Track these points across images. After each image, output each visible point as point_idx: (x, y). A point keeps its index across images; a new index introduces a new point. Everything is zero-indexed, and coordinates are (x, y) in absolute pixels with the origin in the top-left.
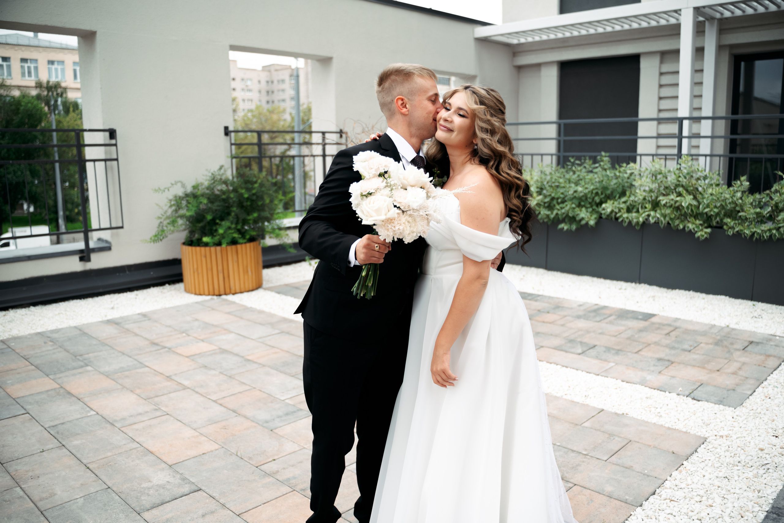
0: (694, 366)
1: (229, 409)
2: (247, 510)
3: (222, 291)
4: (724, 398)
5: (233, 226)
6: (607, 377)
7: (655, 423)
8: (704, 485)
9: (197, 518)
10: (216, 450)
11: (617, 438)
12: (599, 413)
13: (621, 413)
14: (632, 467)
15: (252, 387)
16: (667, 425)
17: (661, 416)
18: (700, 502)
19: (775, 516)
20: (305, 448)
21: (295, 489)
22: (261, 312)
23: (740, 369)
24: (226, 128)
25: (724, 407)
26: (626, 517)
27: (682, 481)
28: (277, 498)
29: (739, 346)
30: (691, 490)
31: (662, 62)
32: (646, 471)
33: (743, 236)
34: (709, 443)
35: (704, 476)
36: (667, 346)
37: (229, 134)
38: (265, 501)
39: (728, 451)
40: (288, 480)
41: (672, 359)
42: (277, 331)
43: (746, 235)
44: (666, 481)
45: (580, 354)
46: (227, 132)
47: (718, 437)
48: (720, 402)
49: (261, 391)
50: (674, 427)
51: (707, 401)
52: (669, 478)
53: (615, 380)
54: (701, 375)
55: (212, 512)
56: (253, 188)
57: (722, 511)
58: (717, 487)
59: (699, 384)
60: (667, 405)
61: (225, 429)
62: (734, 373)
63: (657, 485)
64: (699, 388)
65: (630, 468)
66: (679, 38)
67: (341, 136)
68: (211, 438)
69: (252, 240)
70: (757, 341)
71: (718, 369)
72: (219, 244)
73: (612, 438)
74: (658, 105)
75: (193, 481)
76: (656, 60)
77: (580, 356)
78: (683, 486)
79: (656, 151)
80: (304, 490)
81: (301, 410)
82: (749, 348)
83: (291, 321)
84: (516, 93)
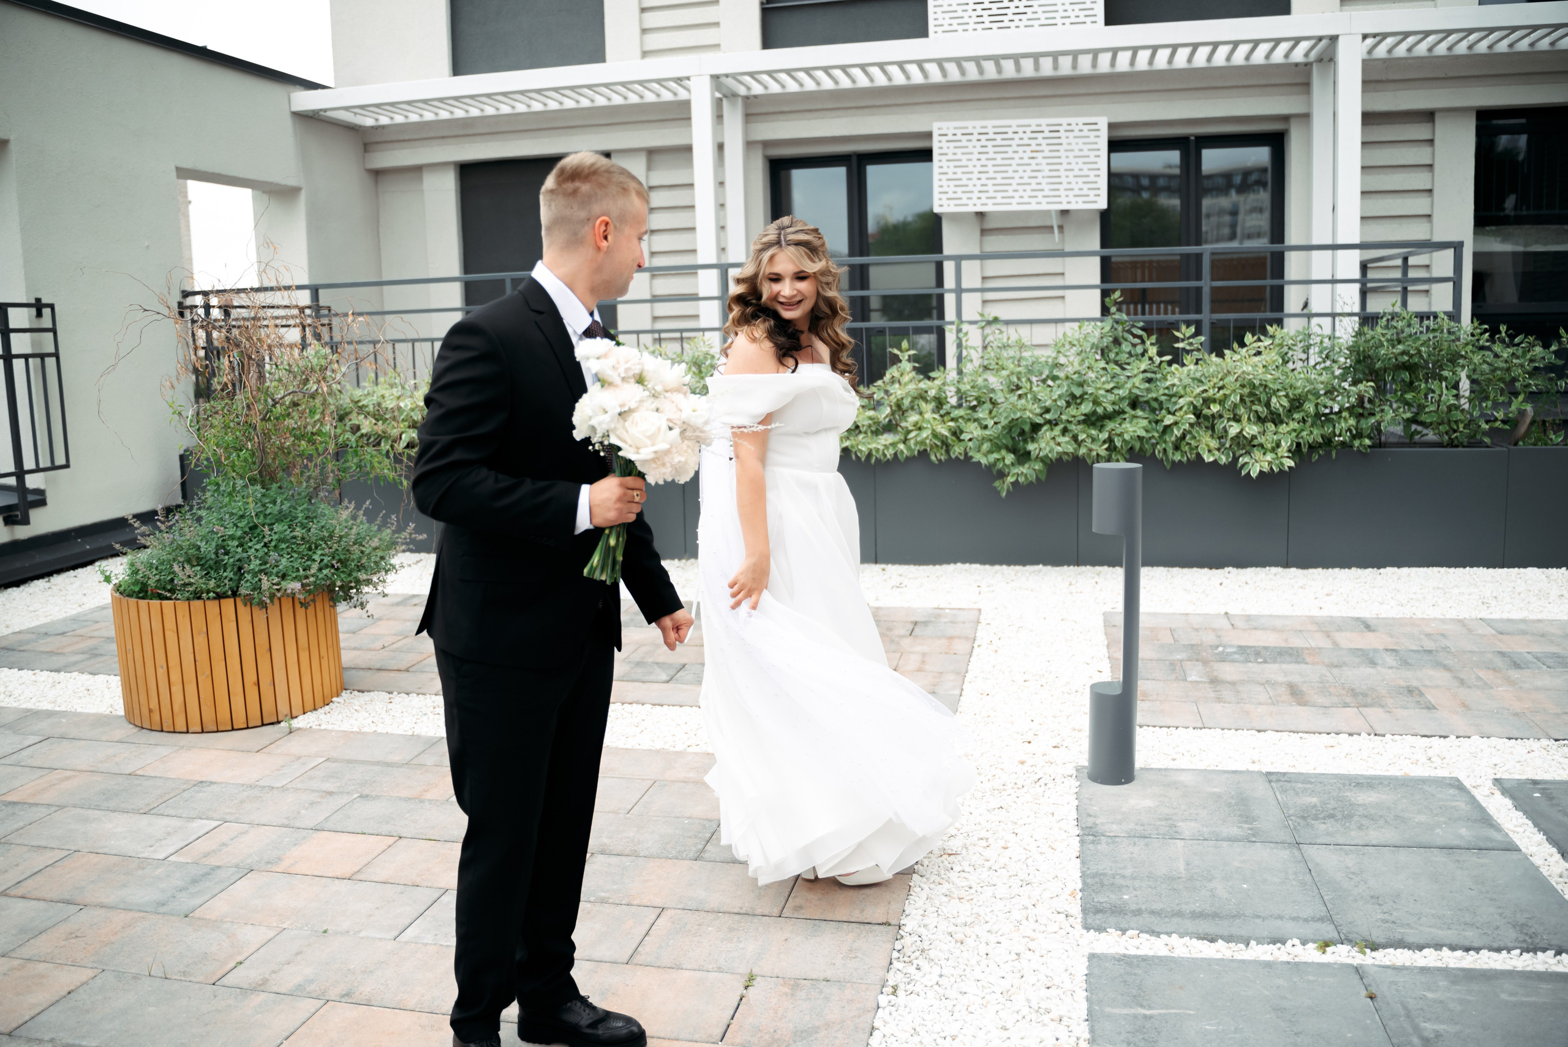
1: (50, 901)
8: (980, 824)
10: (93, 978)
15: (68, 850)
18: (990, 845)
19: (1091, 838)
21: (326, 999)
23: (923, 662)
28: (303, 1022)
29: (902, 631)
30: (968, 833)
31: (650, 168)
33: (854, 457)
35: (971, 813)
38: (288, 1034)
40: (299, 987)
42: (33, 739)
43: (859, 454)
45: (668, 682)
57: (1025, 849)
58: (997, 823)
61: (77, 937)
62: (919, 670)
66: (690, 125)
67: (39, 314)
68: (59, 962)
70: (923, 620)
76: (640, 164)
77: (670, 685)
79: (652, 326)
80: (347, 995)
81: (219, 867)
82: (917, 631)
83: (50, 714)
84: (375, 221)
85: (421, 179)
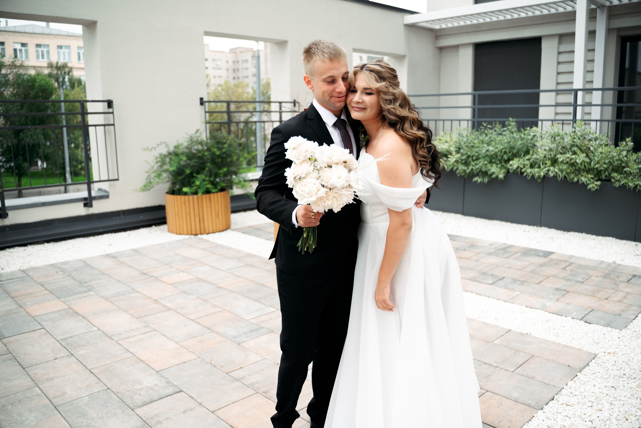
0: (586, 295)
1: (205, 327)
2: (219, 408)
3: (198, 232)
4: (611, 322)
5: (207, 179)
6: (514, 303)
7: (553, 342)
8: (595, 393)
9: (179, 414)
10: (194, 359)
11: (522, 354)
12: (507, 333)
13: (525, 333)
14: (534, 377)
15: (223, 309)
16: (563, 344)
17: (558, 336)
18: (592, 406)
20: (266, 359)
21: (258, 391)
22: (229, 249)
23: (625, 297)
24: (201, 99)
25: (612, 329)
26: (529, 418)
27: (576, 389)
28: (243, 399)
29: (624, 279)
30: (584, 397)
31: (560, 43)
32: (546, 381)
34: (599, 358)
35: (595, 386)
36: (563, 278)
37: (204, 104)
38: (234, 401)
39: (614, 365)
40: (253, 384)
41: (568, 289)
42: (243, 264)
43: (630, 187)
44: (563, 389)
45: (491, 284)
46: (202, 102)
47: (606, 354)
48: (608, 325)
49: (230, 312)
50: (569, 345)
51: (597, 324)
52: (565, 387)
53: (520, 305)
54: (592, 303)
55: (191, 410)
56: (223, 148)
57: (610, 415)
58: (605, 395)
59: (591, 310)
60: (564, 327)
61: (202, 342)
62: (620, 301)
63: (556, 393)
64: (590, 313)
65: (532, 378)
66: (575, 23)
67: (295, 105)
68: (190, 350)
69: (222, 190)
70: (639, 274)
71: (606, 297)
72: (196, 193)
73: (518, 353)
74: (557, 79)
75: (176, 384)
76: (555, 42)
77: (492, 286)
78: (577, 393)
79: (555, 117)
80: (265, 392)
81: (263, 328)
82: (632, 281)
83: (254, 256)
84: (438, 69)
85: (458, 51)
